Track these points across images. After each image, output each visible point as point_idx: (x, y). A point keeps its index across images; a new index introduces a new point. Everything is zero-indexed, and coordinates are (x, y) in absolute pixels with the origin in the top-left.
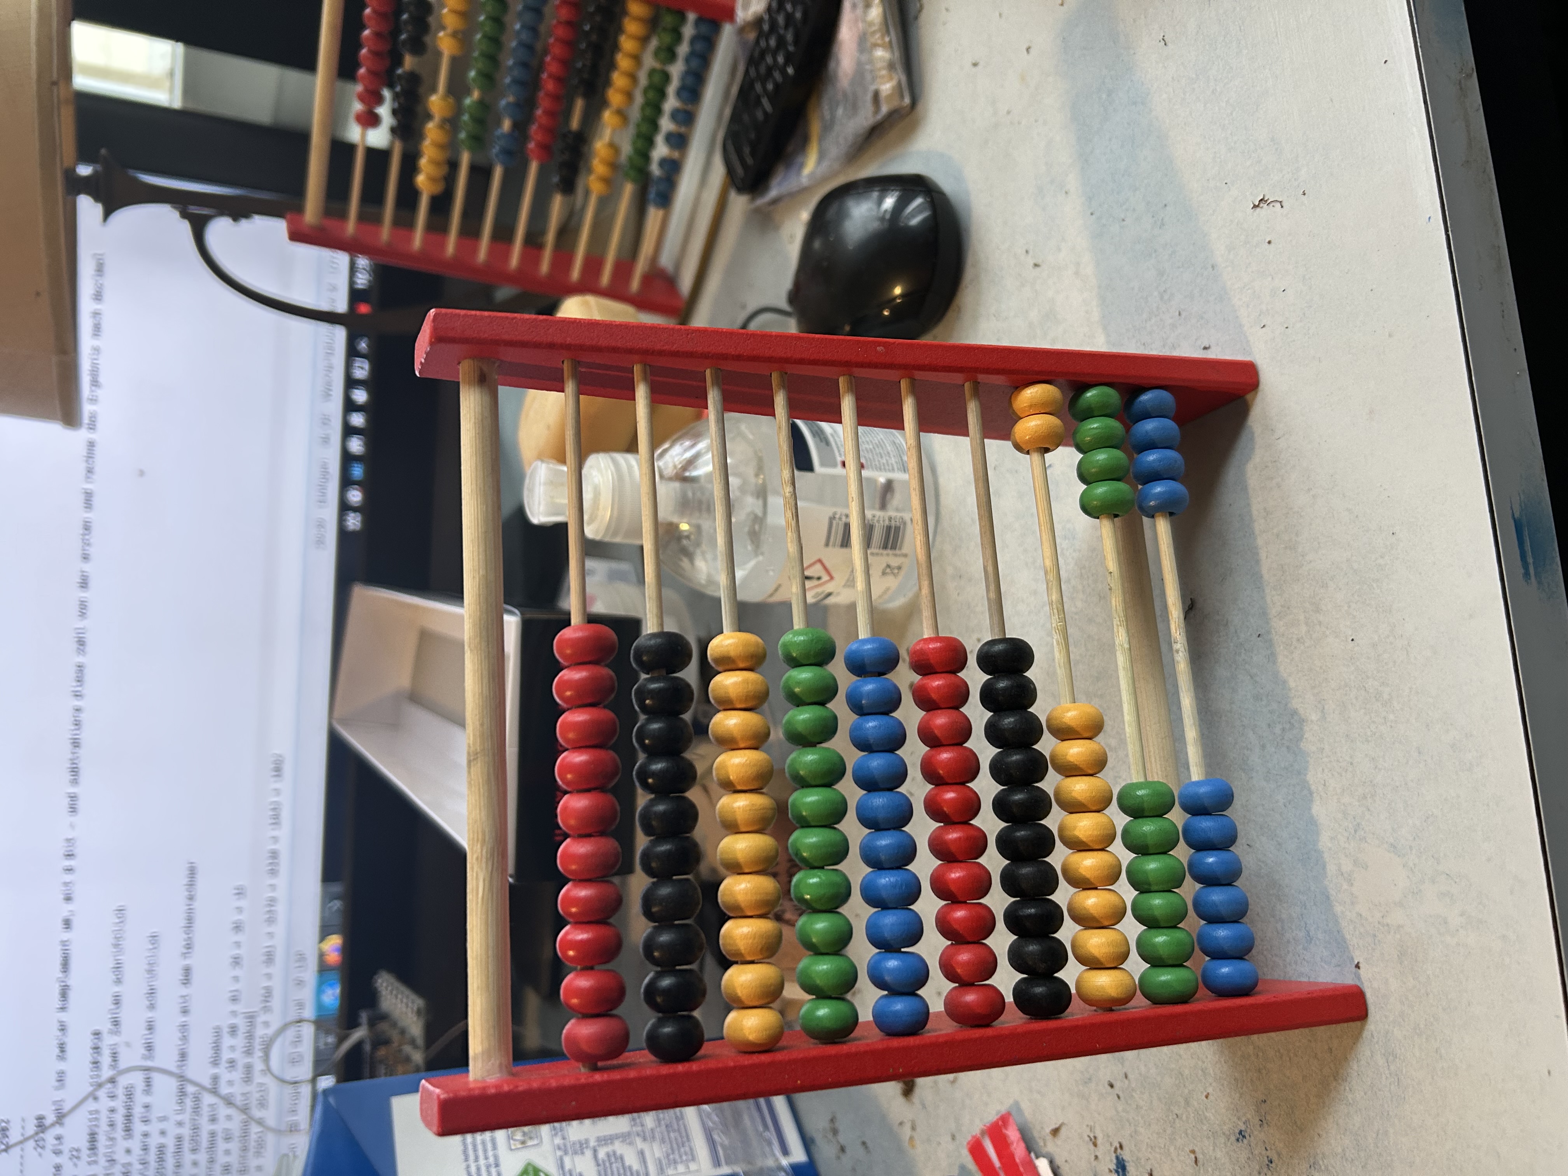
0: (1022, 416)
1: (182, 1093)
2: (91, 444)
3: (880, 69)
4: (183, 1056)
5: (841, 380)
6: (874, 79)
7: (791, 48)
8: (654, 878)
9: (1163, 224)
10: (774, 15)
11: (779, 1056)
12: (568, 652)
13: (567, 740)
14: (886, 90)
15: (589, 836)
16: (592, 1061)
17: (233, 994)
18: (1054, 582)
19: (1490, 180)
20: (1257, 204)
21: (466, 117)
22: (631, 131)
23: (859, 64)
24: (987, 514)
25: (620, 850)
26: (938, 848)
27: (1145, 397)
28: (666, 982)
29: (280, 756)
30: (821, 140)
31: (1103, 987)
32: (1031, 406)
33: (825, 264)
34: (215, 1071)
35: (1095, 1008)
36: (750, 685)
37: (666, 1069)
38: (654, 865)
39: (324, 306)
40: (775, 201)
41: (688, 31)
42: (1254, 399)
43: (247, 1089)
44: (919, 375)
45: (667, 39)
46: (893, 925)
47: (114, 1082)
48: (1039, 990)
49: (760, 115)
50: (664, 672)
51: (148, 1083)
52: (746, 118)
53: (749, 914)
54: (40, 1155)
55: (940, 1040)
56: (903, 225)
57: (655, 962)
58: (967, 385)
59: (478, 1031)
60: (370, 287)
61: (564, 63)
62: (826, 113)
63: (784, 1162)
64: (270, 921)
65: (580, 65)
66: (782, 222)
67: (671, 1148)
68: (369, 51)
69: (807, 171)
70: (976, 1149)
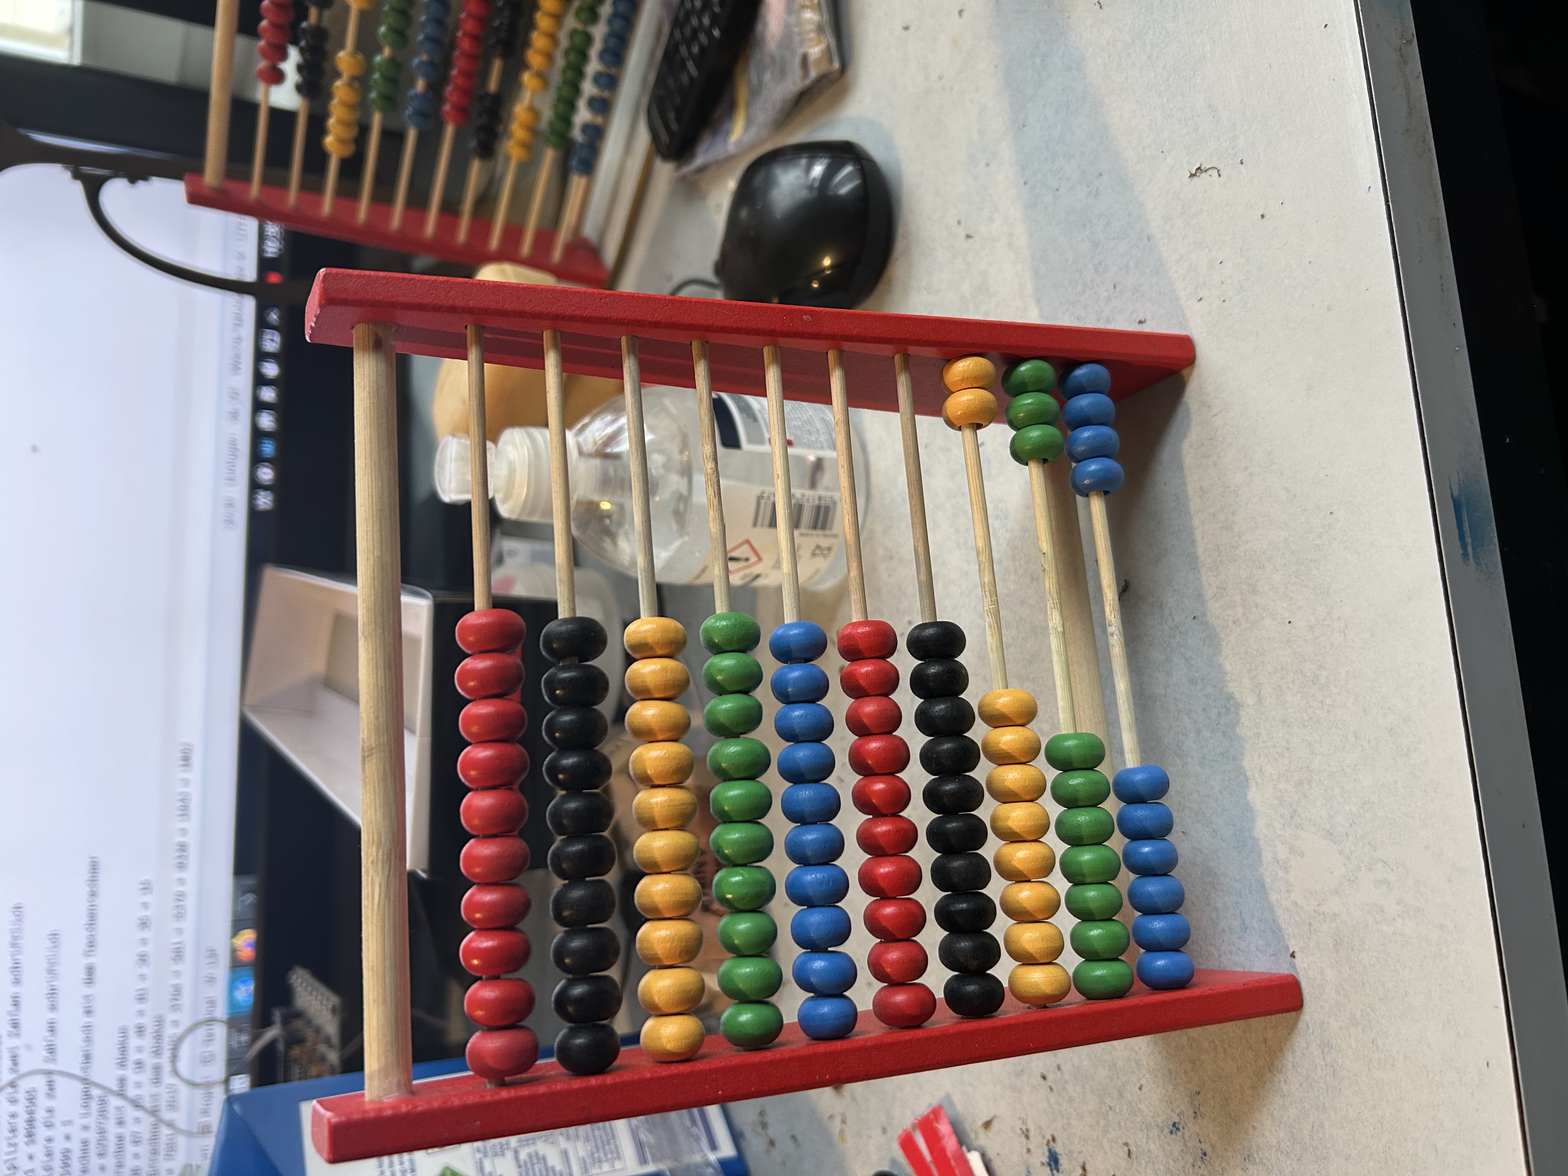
0: (953, 390)
1: (87, 1096)
3: (808, 32)
4: (87, 1057)
5: (766, 350)
6: (802, 42)
7: (717, 9)
8: (565, 879)
9: (1097, 194)
11: (699, 1066)
12: (472, 639)
13: (470, 734)
14: (815, 53)
15: (494, 836)
16: (499, 1076)
17: (140, 992)
18: (987, 564)
19: (1430, 150)
20: (1194, 172)
21: (376, 76)
22: (553, 93)
23: (787, 26)
24: (917, 492)
25: (528, 850)
26: (866, 841)
27: (1081, 372)
28: (578, 990)
29: (189, 745)
30: (748, 105)
31: (1036, 984)
32: (963, 380)
33: (752, 233)
34: (121, 1072)
35: (1028, 1005)
36: (669, 673)
37: (577, 1083)
38: (564, 866)
39: (230, 274)
40: (702, 169)
42: (1191, 373)
43: (155, 1090)
44: (847, 346)
46: (819, 924)
47: (14, 1087)
48: (971, 988)
49: (685, 80)
50: (576, 660)
51: (51, 1085)
53: (667, 916)
55: (869, 1044)
56: (831, 193)
57: (566, 969)
58: (897, 358)
59: (375, 1047)
60: (280, 256)
61: (479, 21)
62: (754, 77)
63: (712, 1157)
64: (179, 917)
65: (497, 23)
66: (708, 191)
67: (596, 1146)
68: (271, 2)
69: (733, 138)
70: (907, 1143)
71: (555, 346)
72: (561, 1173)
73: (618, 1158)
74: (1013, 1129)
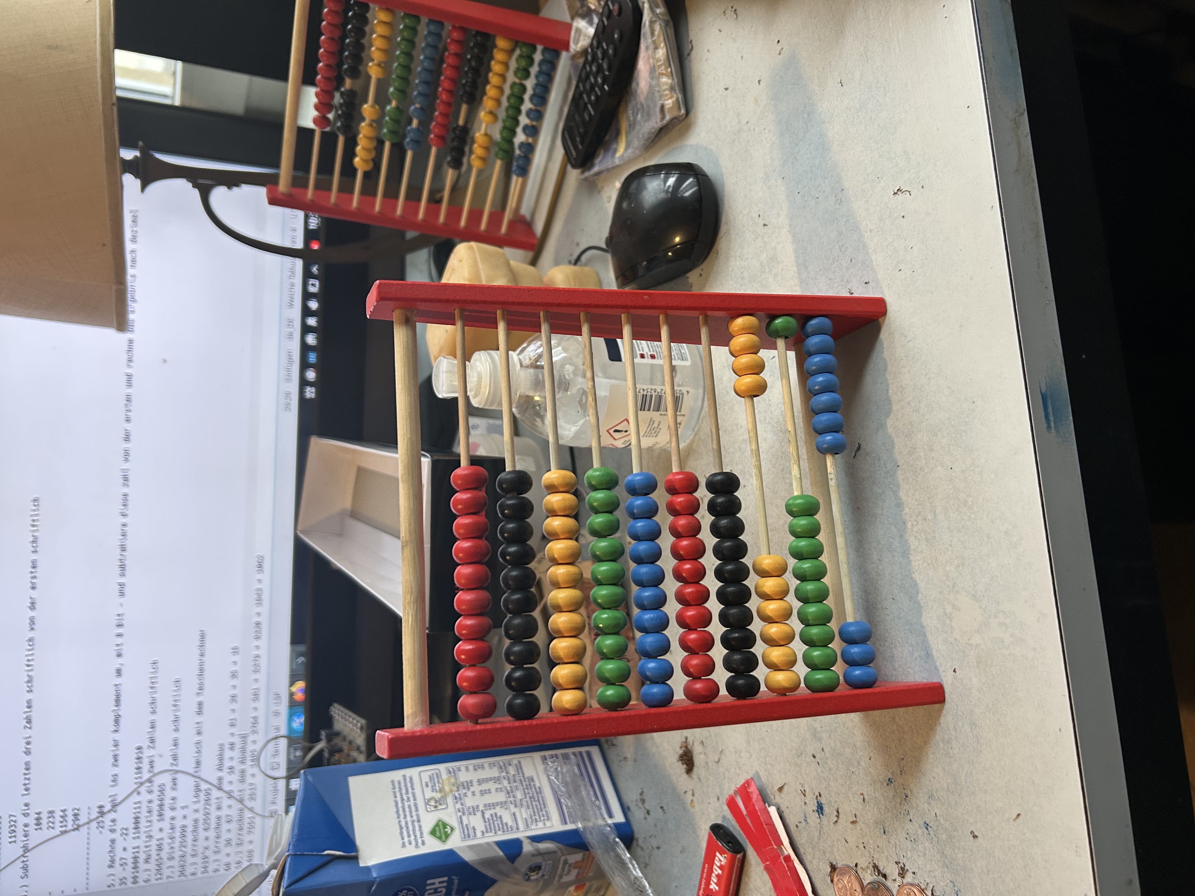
0: (736, 334)
1: (198, 789)
2: (131, 341)
3: (665, 90)
4: (198, 763)
5: (623, 316)
6: (661, 97)
7: (607, 73)
10: (595, 50)
11: (583, 717)
12: (459, 482)
13: (459, 534)
14: (669, 104)
15: (473, 589)
16: (475, 719)
17: (231, 721)
18: (754, 438)
19: (1034, 181)
20: (896, 191)
21: (387, 118)
22: (499, 126)
23: (651, 86)
25: (490, 597)
26: (680, 598)
27: (813, 322)
28: (517, 674)
29: (261, 557)
30: (627, 134)
31: (780, 681)
32: (743, 329)
33: (629, 222)
34: (220, 774)
35: (776, 692)
36: (567, 501)
37: (518, 723)
38: (510, 606)
39: (288, 244)
40: (598, 174)
41: (538, 57)
42: (884, 321)
43: (241, 786)
44: (670, 312)
45: (523, 63)
46: (651, 642)
47: (151, 782)
48: (741, 682)
49: (587, 117)
50: (515, 494)
51: (174, 781)
52: (577, 117)
53: (566, 635)
54: (101, 832)
55: (680, 709)
56: (679, 196)
57: (511, 662)
59: (410, 700)
60: (319, 227)
61: (453, 80)
62: (631, 115)
63: (610, 821)
64: (256, 671)
65: (464, 81)
66: (603, 188)
67: (534, 812)
68: (322, 77)
69: (618, 154)
70: (732, 804)
71: (503, 318)
72: (511, 827)
73: (548, 820)
74: (796, 791)
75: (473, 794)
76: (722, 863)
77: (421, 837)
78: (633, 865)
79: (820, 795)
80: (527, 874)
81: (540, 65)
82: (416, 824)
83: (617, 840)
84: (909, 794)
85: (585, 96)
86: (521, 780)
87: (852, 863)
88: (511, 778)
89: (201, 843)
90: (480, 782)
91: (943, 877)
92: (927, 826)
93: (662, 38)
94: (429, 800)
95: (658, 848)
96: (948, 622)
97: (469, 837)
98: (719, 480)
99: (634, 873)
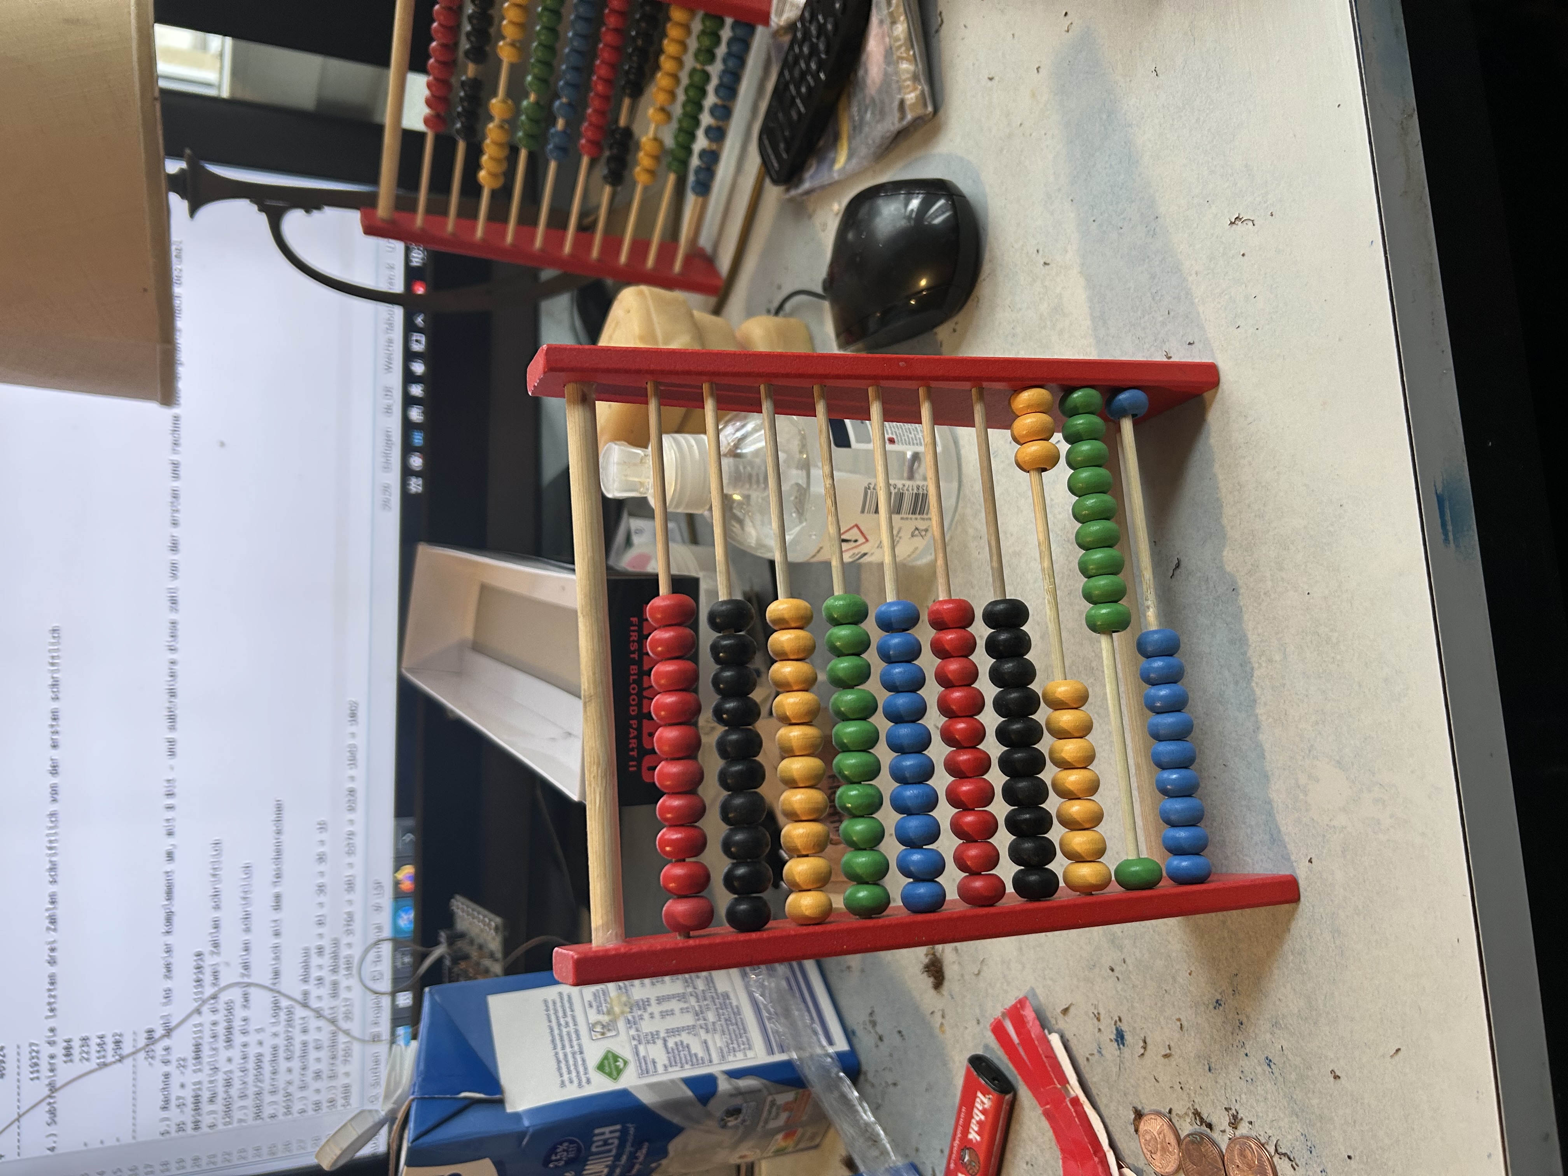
0: (1019, 414)
1: (276, 1007)
2: (176, 418)
3: (905, 80)
4: (277, 974)
5: (870, 391)
6: (900, 89)
7: (823, 56)
9: (1154, 234)
10: (807, 24)
11: (829, 927)
12: (659, 616)
13: (660, 686)
14: (911, 99)
16: (686, 931)
17: (319, 918)
18: (1046, 552)
19: (1426, 208)
20: (1233, 220)
21: (523, 118)
22: (674, 125)
23: (886, 74)
27: (1123, 397)
29: (355, 703)
30: (851, 138)
31: (1085, 876)
32: (1027, 405)
33: (858, 259)
34: (306, 987)
35: (1078, 893)
36: (801, 640)
37: (742, 937)
38: (729, 781)
39: (385, 287)
40: (808, 193)
41: (726, 34)
43: (334, 1003)
44: (934, 385)
45: (707, 42)
46: (916, 827)
47: (215, 999)
48: (1033, 878)
49: (795, 116)
50: (732, 631)
51: (246, 998)
52: (780, 115)
53: (804, 819)
54: (150, 1064)
55: (955, 916)
56: (927, 224)
57: (732, 856)
58: (974, 391)
59: (599, 909)
60: (424, 264)
61: (613, 66)
62: (856, 114)
63: (831, 1050)
64: (350, 853)
65: (627, 67)
66: (814, 211)
67: (731, 1039)
68: (436, 61)
69: (838, 166)
70: (998, 1030)
71: (713, 394)
72: (702, 1059)
73: (750, 1049)
74: (1086, 1013)
75: (652, 1016)
76: (986, 1106)
77: (586, 1074)
78: (863, 1108)
79: (1120, 1020)
80: (723, 1120)
81: (730, 43)
82: (578, 1057)
83: (842, 1074)
84: (1245, 1020)
85: (792, 88)
86: (712, 997)
87: (1164, 1108)
88: (700, 995)
89: (282, 1078)
90: (660, 1000)
91: (1291, 1128)
92: (1269, 1062)
93: (901, 9)
94: (595, 1025)
95: (895, 1084)
96: (1302, 796)
97: (647, 1072)
98: (1001, 610)
99: (865, 1117)
